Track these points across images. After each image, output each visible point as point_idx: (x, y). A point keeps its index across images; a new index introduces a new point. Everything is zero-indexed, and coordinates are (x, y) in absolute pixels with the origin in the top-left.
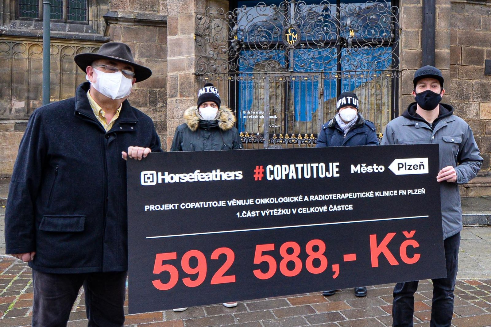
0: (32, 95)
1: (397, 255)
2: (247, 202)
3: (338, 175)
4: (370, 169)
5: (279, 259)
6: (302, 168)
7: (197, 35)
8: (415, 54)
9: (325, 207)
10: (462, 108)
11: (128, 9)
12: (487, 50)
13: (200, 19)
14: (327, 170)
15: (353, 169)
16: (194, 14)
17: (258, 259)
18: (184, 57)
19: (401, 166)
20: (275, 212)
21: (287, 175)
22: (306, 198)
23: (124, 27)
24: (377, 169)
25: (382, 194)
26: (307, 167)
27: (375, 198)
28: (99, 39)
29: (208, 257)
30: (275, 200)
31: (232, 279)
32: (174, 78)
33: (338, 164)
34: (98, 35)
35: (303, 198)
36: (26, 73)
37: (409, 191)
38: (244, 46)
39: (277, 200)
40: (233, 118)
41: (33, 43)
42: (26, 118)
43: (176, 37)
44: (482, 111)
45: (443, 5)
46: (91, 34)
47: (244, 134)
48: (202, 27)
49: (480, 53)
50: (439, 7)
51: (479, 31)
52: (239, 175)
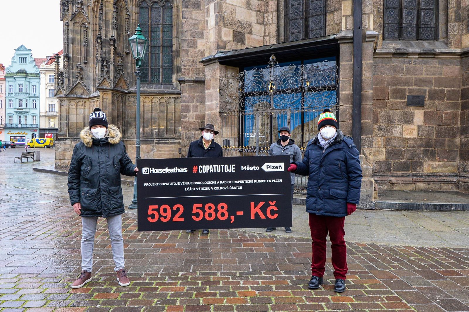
1: (265, 213)
7: (220, 89)
8: (349, 95)
10: (389, 129)
11: (191, 75)
12: (408, 89)
13: (222, 80)
16: (218, 77)
18: (213, 103)
23: (189, 86)
25: (258, 181)
28: (178, 93)
32: (209, 115)
34: (177, 90)
38: (245, 95)
41: (146, 96)
43: (210, 91)
44: (405, 131)
45: (367, 61)
46: (174, 90)
47: (245, 147)
48: (223, 85)
49: (403, 92)
50: (365, 63)
51: (402, 76)
52: (186, 170)
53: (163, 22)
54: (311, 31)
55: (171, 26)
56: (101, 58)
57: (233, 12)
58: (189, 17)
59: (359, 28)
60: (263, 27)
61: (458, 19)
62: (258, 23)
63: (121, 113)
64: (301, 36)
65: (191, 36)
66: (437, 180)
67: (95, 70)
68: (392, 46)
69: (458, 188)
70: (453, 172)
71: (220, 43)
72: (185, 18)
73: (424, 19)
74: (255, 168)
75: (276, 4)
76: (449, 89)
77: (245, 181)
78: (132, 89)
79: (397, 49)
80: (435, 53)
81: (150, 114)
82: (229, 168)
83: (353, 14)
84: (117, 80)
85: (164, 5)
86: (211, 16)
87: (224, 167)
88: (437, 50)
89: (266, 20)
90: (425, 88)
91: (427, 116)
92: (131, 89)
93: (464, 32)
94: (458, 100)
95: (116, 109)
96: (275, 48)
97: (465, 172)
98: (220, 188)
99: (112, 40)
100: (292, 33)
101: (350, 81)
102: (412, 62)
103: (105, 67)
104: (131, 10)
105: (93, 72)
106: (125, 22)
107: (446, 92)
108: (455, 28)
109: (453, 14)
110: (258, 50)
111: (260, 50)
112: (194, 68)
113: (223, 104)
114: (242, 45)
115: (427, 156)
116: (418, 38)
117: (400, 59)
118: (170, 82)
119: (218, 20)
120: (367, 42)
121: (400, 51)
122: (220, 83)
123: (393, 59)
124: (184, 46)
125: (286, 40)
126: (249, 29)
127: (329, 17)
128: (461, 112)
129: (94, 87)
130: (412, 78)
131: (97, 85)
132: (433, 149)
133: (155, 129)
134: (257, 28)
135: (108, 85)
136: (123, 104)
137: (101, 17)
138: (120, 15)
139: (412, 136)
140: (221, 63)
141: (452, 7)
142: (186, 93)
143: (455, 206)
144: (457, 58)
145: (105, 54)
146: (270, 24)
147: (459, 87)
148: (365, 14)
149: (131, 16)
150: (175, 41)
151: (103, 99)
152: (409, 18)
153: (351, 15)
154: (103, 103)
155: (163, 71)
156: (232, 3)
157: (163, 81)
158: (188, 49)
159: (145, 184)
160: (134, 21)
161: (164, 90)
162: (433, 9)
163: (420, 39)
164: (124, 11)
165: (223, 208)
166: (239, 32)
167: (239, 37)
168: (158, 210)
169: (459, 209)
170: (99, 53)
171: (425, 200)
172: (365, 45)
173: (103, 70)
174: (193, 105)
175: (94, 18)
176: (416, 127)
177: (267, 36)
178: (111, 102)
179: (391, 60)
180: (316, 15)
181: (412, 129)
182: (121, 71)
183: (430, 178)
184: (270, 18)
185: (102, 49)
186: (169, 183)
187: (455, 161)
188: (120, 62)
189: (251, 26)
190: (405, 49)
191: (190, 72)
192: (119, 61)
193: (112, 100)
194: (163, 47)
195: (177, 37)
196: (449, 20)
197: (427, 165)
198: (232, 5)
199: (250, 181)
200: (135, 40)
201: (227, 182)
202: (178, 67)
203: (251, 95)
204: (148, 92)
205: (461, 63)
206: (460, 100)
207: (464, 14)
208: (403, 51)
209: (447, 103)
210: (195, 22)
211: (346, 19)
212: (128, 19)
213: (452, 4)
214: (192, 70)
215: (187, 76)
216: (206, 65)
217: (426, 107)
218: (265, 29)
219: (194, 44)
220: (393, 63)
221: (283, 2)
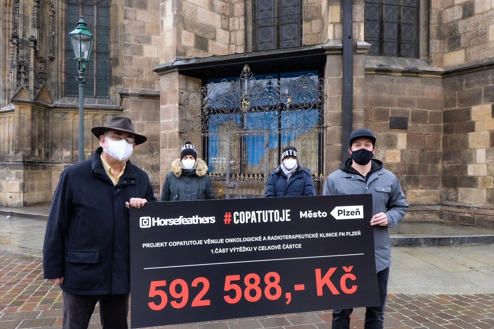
0: (75, 147)
1: (337, 286)
2: (218, 241)
3: (289, 220)
4: (315, 215)
5: (243, 287)
6: (261, 214)
7: (180, 104)
8: (337, 114)
9: (280, 245)
11: (135, 87)
12: (391, 110)
13: (182, 93)
14: (281, 215)
15: (302, 215)
16: (178, 90)
17: (228, 287)
18: (171, 120)
19: (340, 212)
20: (241, 249)
21: (250, 220)
22: (264, 238)
23: (133, 100)
24: (321, 215)
25: (325, 235)
26: (265, 213)
27: (319, 238)
29: (189, 284)
30: (240, 240)
31: (207, 303)
32: (165, 135)
33: (289, 211)
35: (262, 239)
36: (71, 132)
37: (348, 233)
38: (212, 112)
39: (242, 240)
40: (206, 168)
42: (71, 162)
43: (166, 106)
44: (388, 156)
45: (358, 76)
46: (112, 105)
47: (212, 174)
48: (183, 98)
49: (386, 112)
50: (356, 78)
51: (385, 95)
53: (97, 24)
54: (283, 41)
55: (108, 29)
56: (17, 62)
57: (195, 12)
58: (133, 17)
59: (350, 38)
60: (228, 33)
61: (440, 36)
62: (222, 28)
63: (43, 131)
64: (272, 47)
65: (136, 41)
66: (421, 210)
67: (7, 78)
68: (375, 62)
69: (441, 218)
70: (436, 201)
71: (179, 49)
72: (128, 18)
73: (404, 34)
75: (243, 7)
76: (432, 111)
78: (58, 103)
79: (381, 65)
80: (418, 71)
83: (342, 22)
84: (38, 91)
85: (99, 3)
86: (167, 15)
88: (421, 69)
89: (231, 25)
90: (408, 109)
91: (409, 139)
92: (56, 103)
93: (446, 50)
94: (440, 123)
95: (37, 127)
96: (250, 56)
97: (449, 200)
99: (32, 41)
100: (262, 43)
101: (339, 98)
102: (395, 80)
103: (22, 74)
104: (57, 6)
105: (5, 80)
106: (48, 19)
107: (428, 115)
108: (437, 45)
109: (435, 31)
110: (229, 59)
111: (231, 59)
112: (140, 79)
113: (184, 122)
114: (205, 53)
115: (410, 183)
116: (399, 55)
117: (383, 76)
118: (106, 96)
119: (177, 21)
120: (357, 54)
121: (384, 67)
122: (180, 97)
123: (376, 76)
124: (127, 52)
125: (255, 50)
126: (212, 34)
127: (305, 26)
128: (443, 136)
129: (5, 99)
130: (395, 97)
131: (11, 96)
132: (416, 175)
133: (87, 152)
134: (222, 34)
135: (27, 96)
136: (45, 120)
137: (18, 12)
138: (42, 11)
139: (395, 162)
140: (180, 73)
141: (434, 22)
142: (129, 109)
143: (454, 239)
144: (440, 78)
145: (23, 57)
146: (236, 31)
147: (442, 108)
148: (355, 22)
149: (57, 13)
150: (112, 46)
151: (20, 114)
152: (390, 33)
153: (339, 23)
154: (19, 119)
155: (97, 82)
156: (193, 2)
157: (97, 94)
158: (132, 56)
160: (60, 19)
161: (98, 105)
162: (413, 24)
163: (401, 56)
164: (48, 7)
166: (201, 37)
167: (201, 43)
169: (458, 243)
170: (15, 56)
171: (419, 233)
172: (355, 57)
173: (20, 78)
174: (138, 124)
175: (5, 13)
176: (399, 152)
177: (233, 44)
178: (30, 118)
179: (374, 77)
180: (289, 23)
181: (395, 153)
182: (44, 80)
183: (414, 208)
184: (236, 23)
185: (18, 52)
187: (438, 189)
188: (42, 69)
189: (215, 31)
190: (388, 66)
191: (135, 84)
192: (40, 68)
193: (32, 116)
194: (97, 53)
195: (116, 42)
196: (430, 36)
197: (410, 193)
198: (193, 4)
200: (78, 36)
202: (116, 78)
203: (219, 112)
205: (443, 83)
206: (442, 123)
207: (446, 31)
208: (386, 67)
209: (430, 126)
210: (140, 24)
211: (334, 27)
212: (53, 16)
213: (434, 20)
214: (136, 81)
215: (131, 88)
216: (162, 75)
217: (409, 129)
218: (230, 36)
219: (140, 51)
220: (376, 80)
221: (251, 6)
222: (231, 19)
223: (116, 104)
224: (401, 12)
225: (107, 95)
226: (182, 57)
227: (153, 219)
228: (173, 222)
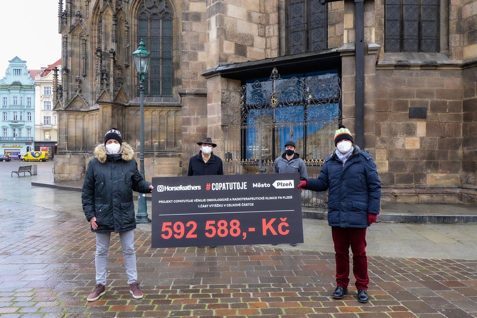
1: (276, 230)
7: (222, 103)
8: (351, 108)
10: (392, 141)
11: (191, 87)
12: (411, 101)
13: (224, 93)
16: (220, 90)
18: (215, 116)
23: (189, 98)
25: (269, 198)
28: (178, 105)
32: (211, 128)
38: (247, 108)
43: (212, 104)
44: (407, 143)
45: (370, 74)
46: (174, 103)
47: (248, 160)
48: (225, 98)
49: (405, 104)
50: (367, 76)
51: (404, 88)
52: (199, 188)
53: (162, 35)
54: (312, 44)
55: (171, 38)
56: (101, 71)
57: (235, 25)
58: (189, 29)
59: (361, 41)
60: (264, 39)
61: (460, 31)
62: (259, 35)
63: (121, 126)
64: (303, 49)
65: (192, 48)
66: (440, 192)
67: (94, 83)
68: (393, 58)
69: (461, 200)
70: (456, 184)
71: (222, 56)
72: (185, 30)
73: (425, 31)
74: (266, 185)
75: (277, 16)
76: (451, 101)
77: (257, 198)
78: (132, 102)
79: (399, 61)
80: (436, 65)
81: (150, 127)
82: (241, 186)
83: (355, 27)
84: (116, 93)
85: (164, 17)
86: (212, 29)
87: (236, 184)
88: (439, 62)
89: (267, 32)
90: (427, 100)
91: (429, 128)
92: (131, 102)
93: (466, 43)
94: (460, 112)
95: (116, 122)
96: (277, 61)
97: (468, 184)
98: (232, 205)
99: (112, 53)
100: (294, 46)
101: (353, 94)
102: (414, 74)
103: (105, 80)
104: (130, 23)
105: (92, 85)
106: (124, 34)
107: (448, 104)
108: (457, 39)
109: (455, 26)
110: (260, 63)
111: (262, 63)
112: (195, 80)
113: (226, 117)
114: (244, 58)
115: (429, 168)
116: (419, 50)
117: (402, 71)
119: (220, 34)
120: (369, 54)
121: (402, 63)
122: (222, 96)
123: (395, 71)
124: (185, 59)
125: (288, 53)
126: (250, 41)
127: (330, 30)
128: (463, 124)
129: (93, 100)
130: (414, 89)
131: (97, 98)
132: (436, 161)
133: (155, 142)
134: (259, 41)
135: (108, 98)
136: (123, 117)
137: (101, 30)
138: (119, 27)
139: (414, 148)
140: (222, 76)
141: (454, 18)
142: (187, 106)
143: (458, 217)
144: (459, 69)
145: (105, 66)
146: (271, 37)
147: (462, 98)
148: (367, 27)
149: (130, 28)
150: (174, 53)
151: (103, 112)
152: (410, 30)
153: (353, 29)
154: (103, 116)
155: (162, 84)
156: (234, 16)
157: (163, 94)
158: (188, 61)
159: (159, 202)
160: (133, 33)
161: (164, 103)
162: (434, 21)
163: (422, 51)
164: (124, 24)
165: (236, 224)
166: (240, 45)
167: (241, 50)
168: (171, 227)
169: (462, 221)
170: (99, 66)
171: (428, 212)
172: (367, 58)
173: (103, 83)
174: (194, 118)
175: (92, 30)
176: (418, 139)
177: (268, 48)
178: (110, 115)
179: (393, 72)
180: (317, 28)
181: (414, 141)
182: (121, 84)
183: (433, 190)
184: (271, 30)
185: (101, 62)
186: (182, 200)
187: (458, 173)
188: (120, 75)
189: (253, 39)
190: (406, 61)
191: (191, 85)
192: (118, 74)
193: (112, 113)
194: (162, 59)
195: (177, 49)
196: (450, 31)
197: (430, 177)
198: (233, 18)
199: (261, 198)
200: (139, 55)
201: (239, 199)
202: (177, 79)
203: (253, 108)
204: (148, 105)
205: (463, 74)
206: (462, 111)
207: (465, 26)
208: (404, 63)
209: (450, 114)
210: (195, 34)
211: (348, 32)
212: (128, 31)
213: (453, 16)
214: (192, 82)
215: (188, 89)
216: (208, 78)
217: (428, 119)
218: (266, 42)
219: (195, 57)
220: (395, 75)
221: (284, 15)
222: (267, 27)
223: (178, 102)
224: (421, 11)
225: (171, 94)
226: (224, 63)
227: (165, 187)
228: (176, 189)
